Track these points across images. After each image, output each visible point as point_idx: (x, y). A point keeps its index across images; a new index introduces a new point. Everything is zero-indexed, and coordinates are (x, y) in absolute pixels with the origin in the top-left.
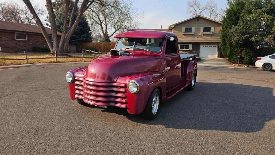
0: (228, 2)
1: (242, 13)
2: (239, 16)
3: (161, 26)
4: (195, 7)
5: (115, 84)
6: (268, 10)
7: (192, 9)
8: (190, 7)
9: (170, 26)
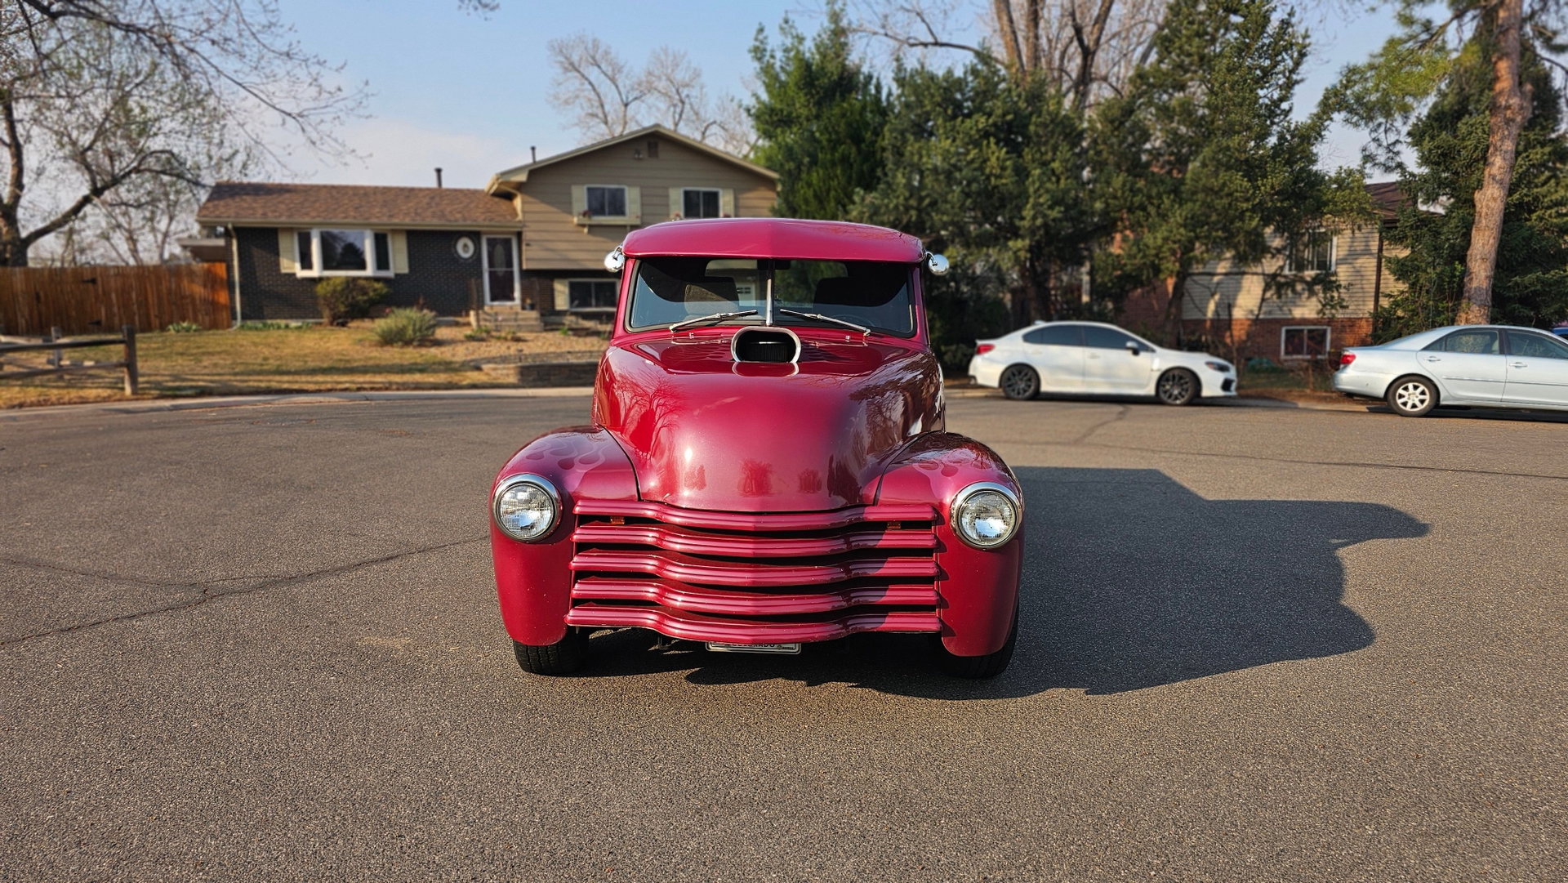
0: (757, 65)
1: (887, 134)
2: (874, 143)
3: (439, 171)
4: (593, 74)
5: (872, 514)
6: (995, 124)
7: (577, 83)
8: (566, 70)
9: (504, 174)
